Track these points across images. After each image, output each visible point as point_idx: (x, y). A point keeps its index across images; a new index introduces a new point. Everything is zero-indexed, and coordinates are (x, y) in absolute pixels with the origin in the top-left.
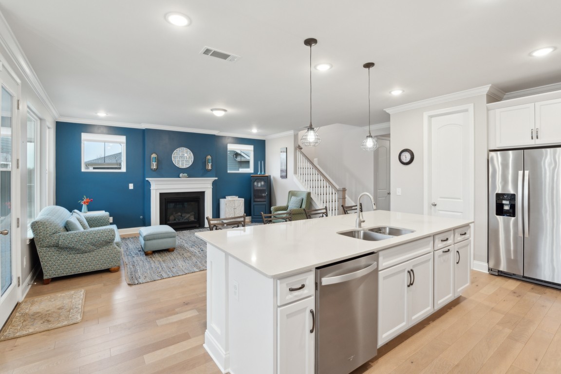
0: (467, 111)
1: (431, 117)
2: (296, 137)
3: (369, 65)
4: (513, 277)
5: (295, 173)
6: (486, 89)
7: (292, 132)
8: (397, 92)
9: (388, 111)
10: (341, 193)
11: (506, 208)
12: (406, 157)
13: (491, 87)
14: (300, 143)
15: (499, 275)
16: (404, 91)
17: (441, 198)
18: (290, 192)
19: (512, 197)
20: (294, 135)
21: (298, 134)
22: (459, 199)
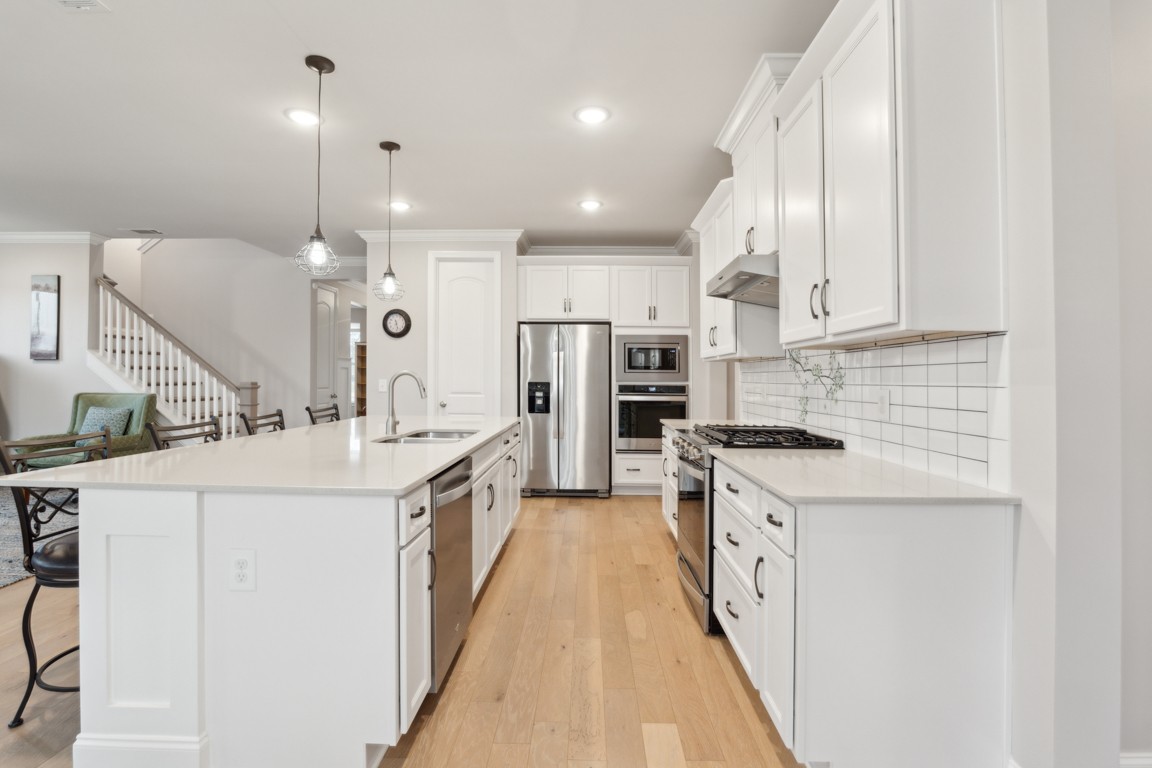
0: (491, 260)
1: (440, 260)
2: (96, 252)
3: (389, 146)
4: (548, 494)
5: (94, 345)
6: (516, 235)
7: (84, 237)
8: (400, 206)
9: (364, 235)
10: (247, 394)
11: (539, 402)
12: (396, 323)
13: (523, 234)
14: (108, 270)
15: (532, 496)
16: (411, 207)
17: (453, 393)
18: (78, 398)
19: (546, 387)
20: (92, 246)
21: (101, 246)
22: (479, 393)
